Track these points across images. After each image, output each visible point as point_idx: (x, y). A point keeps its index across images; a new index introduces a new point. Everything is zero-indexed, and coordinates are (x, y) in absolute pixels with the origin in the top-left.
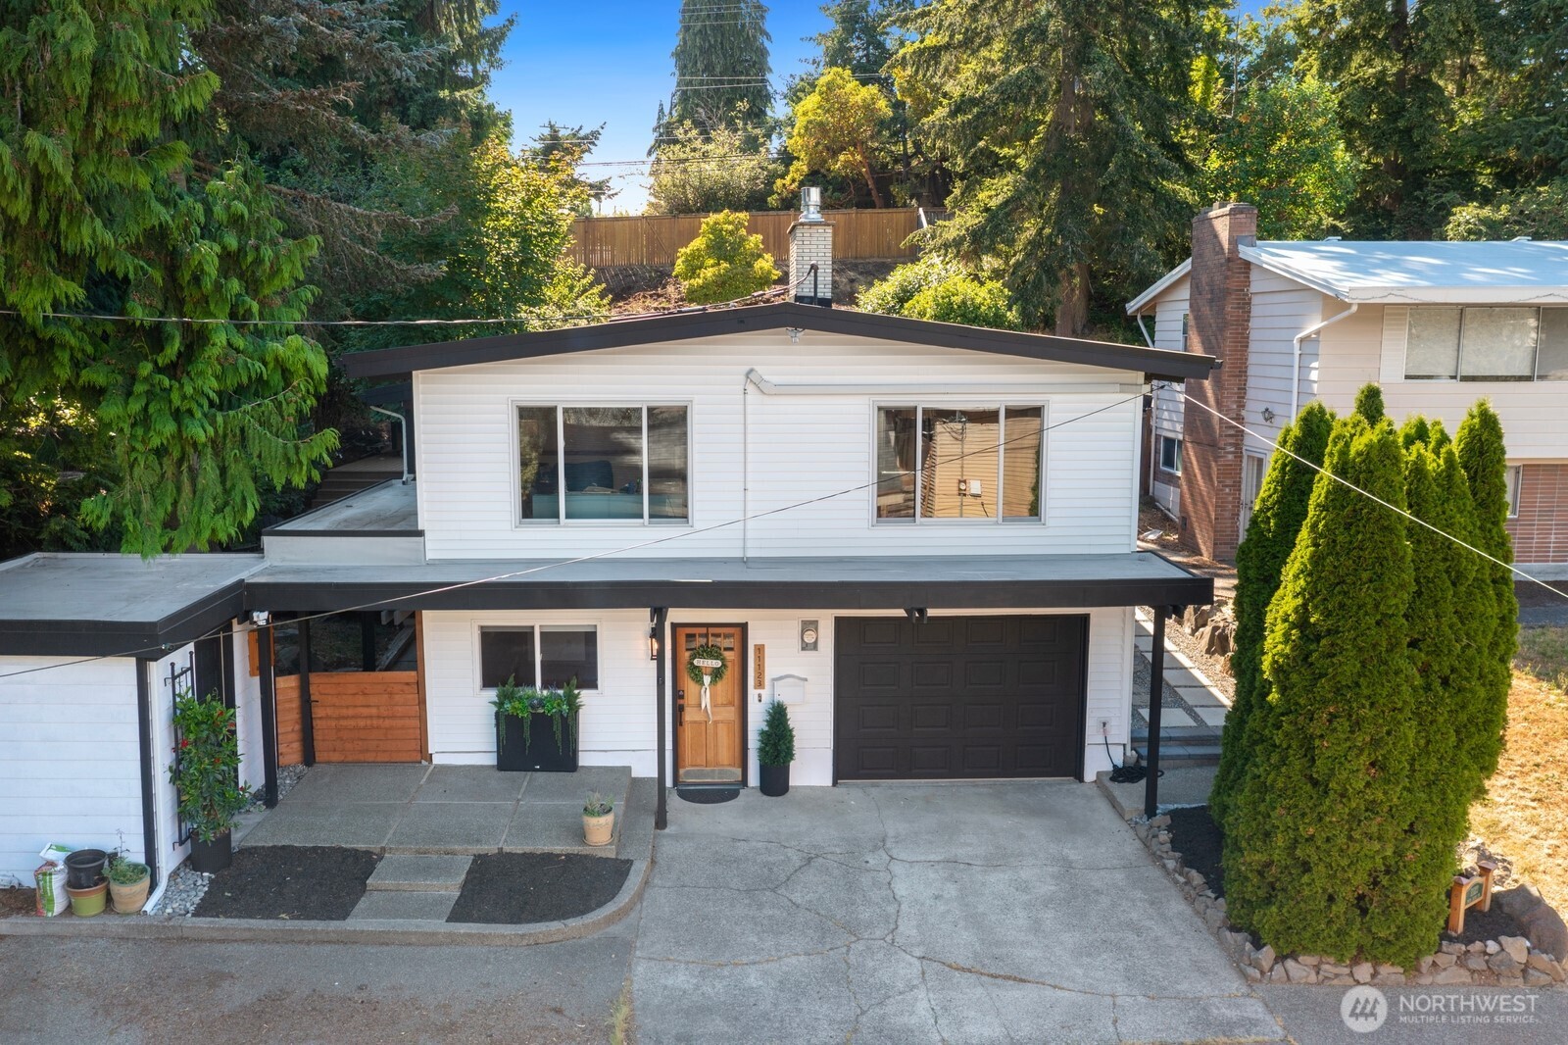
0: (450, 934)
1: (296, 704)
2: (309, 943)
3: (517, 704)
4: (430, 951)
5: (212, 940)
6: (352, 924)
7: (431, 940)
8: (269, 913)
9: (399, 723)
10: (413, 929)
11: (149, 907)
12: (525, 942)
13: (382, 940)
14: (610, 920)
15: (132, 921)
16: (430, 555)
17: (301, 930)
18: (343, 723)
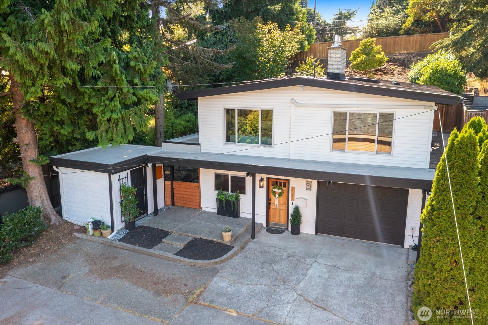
0: (172, 258)
1: (170, 189)
2: (140, 253)
3: (221, 196)
4: (167, 261)
5: (120, 248)
6: (151, 251)
7: (168, 259)
8: (134, 244)
9: (194, 197)
10: (164, 255)
11: (109, 237)
12: (191, 264)
13: (157, 256)
14: (217, 263)
15: (104, 240)
16: (202, 151)
17: (139, 250)
18: (181, 195)
